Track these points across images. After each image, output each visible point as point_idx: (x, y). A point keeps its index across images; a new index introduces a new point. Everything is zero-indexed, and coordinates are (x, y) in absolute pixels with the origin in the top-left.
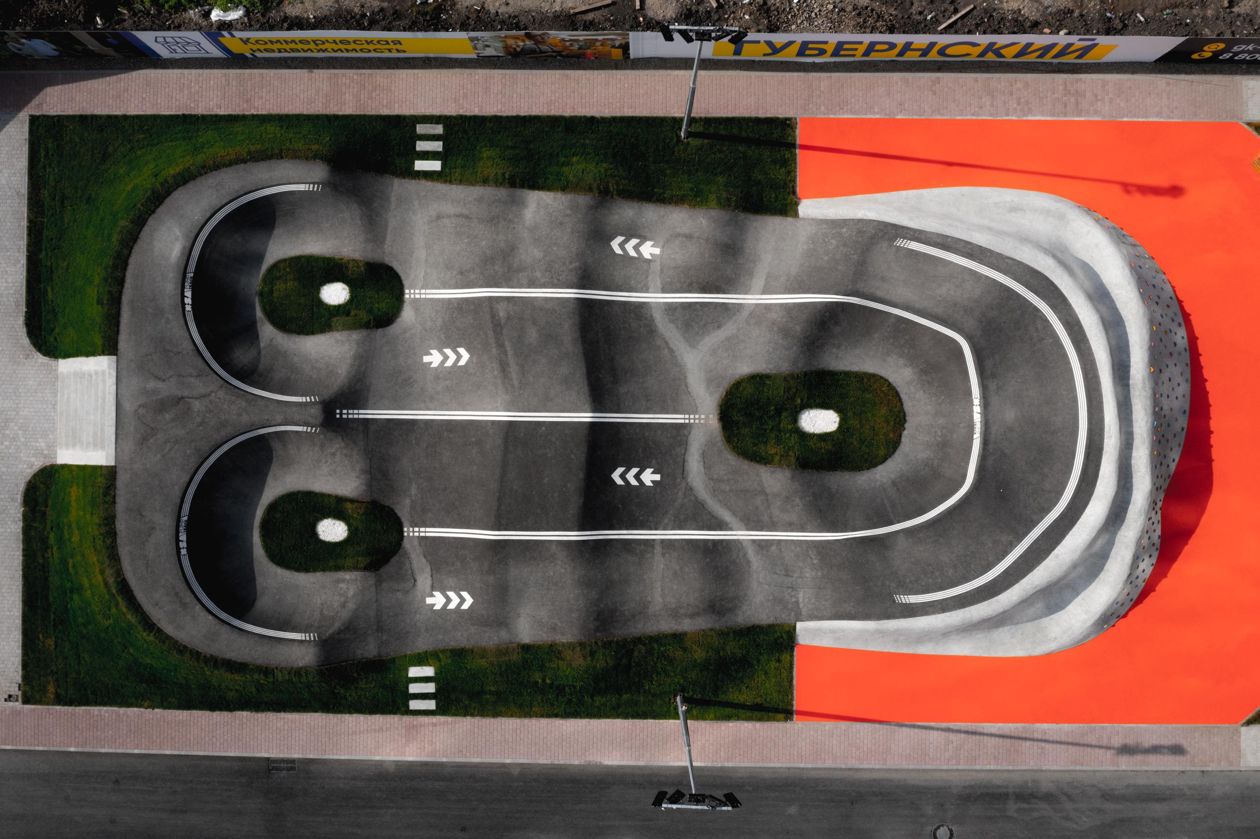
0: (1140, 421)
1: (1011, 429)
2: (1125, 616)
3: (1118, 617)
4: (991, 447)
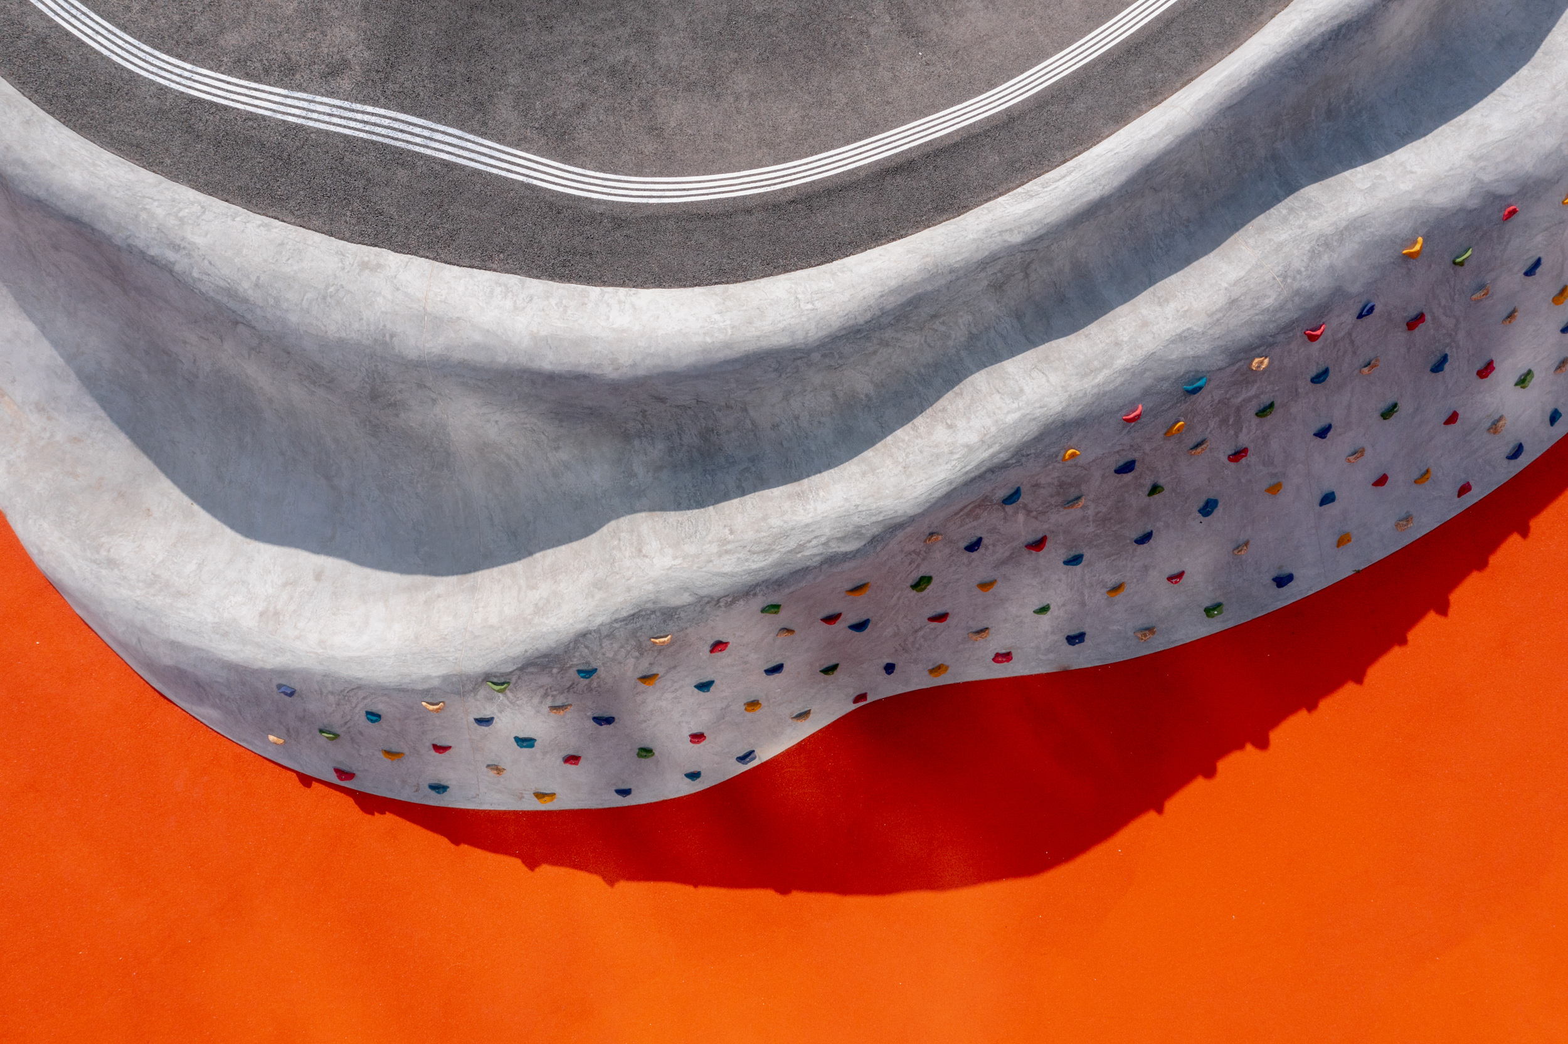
0: (1170, 308)
2: (370, 804)
3: (341, 775)
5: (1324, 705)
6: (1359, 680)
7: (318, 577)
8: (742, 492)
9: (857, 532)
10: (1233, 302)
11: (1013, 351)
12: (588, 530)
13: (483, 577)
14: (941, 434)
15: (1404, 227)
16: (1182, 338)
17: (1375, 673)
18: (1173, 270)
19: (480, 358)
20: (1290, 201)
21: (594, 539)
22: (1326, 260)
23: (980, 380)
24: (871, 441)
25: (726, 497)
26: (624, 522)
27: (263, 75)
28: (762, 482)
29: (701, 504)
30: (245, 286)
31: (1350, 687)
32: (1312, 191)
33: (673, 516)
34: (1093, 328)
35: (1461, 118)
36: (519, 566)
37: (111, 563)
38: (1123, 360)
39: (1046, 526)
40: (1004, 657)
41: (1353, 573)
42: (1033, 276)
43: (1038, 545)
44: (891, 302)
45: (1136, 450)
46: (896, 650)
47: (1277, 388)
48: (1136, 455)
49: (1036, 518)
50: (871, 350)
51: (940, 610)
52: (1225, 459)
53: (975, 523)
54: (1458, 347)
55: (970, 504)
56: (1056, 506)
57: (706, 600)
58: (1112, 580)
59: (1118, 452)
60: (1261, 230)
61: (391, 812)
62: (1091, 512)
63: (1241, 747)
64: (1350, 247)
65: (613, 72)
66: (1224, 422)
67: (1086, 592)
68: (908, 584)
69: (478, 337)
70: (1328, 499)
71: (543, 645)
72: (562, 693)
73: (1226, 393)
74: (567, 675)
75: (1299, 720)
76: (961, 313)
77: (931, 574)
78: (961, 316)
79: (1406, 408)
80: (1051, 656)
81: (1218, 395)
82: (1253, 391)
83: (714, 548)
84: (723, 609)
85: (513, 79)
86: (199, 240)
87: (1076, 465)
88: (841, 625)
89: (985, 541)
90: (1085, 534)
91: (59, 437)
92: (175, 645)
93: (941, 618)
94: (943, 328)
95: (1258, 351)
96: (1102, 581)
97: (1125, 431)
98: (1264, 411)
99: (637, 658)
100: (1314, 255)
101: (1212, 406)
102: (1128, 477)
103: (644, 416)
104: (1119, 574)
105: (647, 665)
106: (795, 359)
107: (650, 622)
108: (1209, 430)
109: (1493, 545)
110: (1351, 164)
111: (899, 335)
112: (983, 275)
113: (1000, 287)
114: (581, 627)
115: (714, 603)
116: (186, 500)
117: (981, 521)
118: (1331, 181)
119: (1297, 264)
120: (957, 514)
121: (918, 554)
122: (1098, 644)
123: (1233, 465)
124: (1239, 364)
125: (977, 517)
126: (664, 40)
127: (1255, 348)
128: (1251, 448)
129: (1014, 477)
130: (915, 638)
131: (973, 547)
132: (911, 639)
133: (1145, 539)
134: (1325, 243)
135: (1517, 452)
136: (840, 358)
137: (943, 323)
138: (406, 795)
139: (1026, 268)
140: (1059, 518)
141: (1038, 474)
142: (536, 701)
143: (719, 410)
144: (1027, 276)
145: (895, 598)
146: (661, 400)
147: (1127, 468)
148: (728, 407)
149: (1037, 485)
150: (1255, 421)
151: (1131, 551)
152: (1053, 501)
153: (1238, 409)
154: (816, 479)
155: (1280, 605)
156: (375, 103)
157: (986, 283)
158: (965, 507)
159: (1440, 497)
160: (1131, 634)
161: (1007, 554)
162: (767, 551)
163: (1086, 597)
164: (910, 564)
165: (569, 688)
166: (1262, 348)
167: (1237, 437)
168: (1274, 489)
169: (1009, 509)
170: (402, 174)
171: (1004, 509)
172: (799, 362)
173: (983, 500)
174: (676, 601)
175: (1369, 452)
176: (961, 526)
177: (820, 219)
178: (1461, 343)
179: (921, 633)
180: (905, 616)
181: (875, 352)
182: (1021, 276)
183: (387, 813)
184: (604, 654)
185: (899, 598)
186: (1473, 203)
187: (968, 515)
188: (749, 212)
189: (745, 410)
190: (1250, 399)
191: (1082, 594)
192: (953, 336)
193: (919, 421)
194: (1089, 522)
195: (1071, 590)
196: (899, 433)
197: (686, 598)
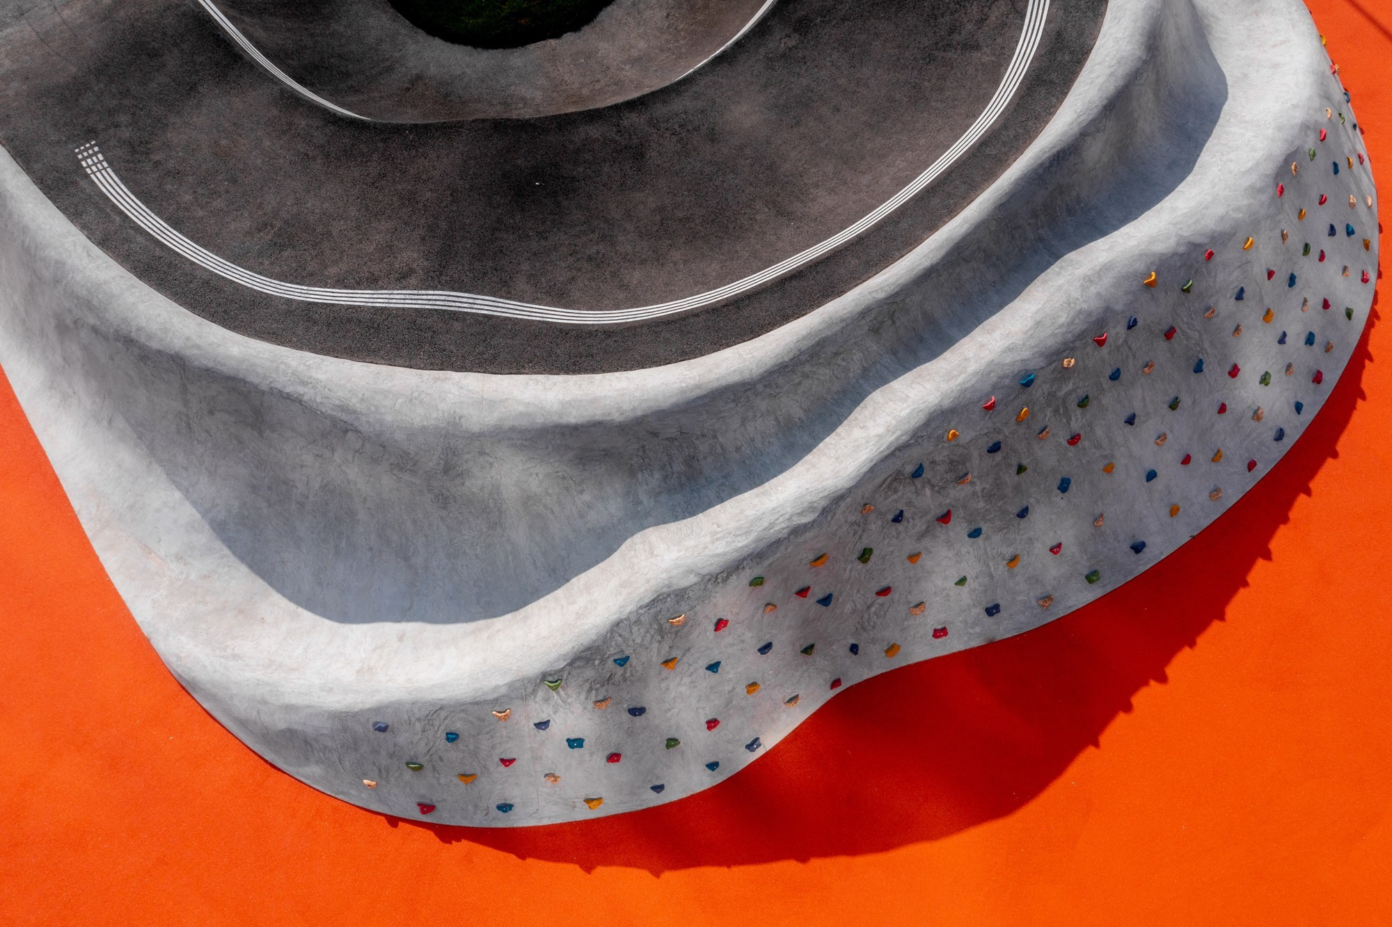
0: (997, 334)
1: (713, 136)
2: (448, 834)
3: (427, 808)
4: (632, 119)
5: (1201, 641)
6: (1221, 617)
7: (401, 639)
8: (722, 500)
9: (811, 508)
10: (1038, 323)
11: (896, 376)
12: (610, 551)
13: (532, 608)
14: (857, 433)
15: (1140, 266)
16: (1009, 349)
17: (1231, 610)
18: (992, 313)
19: (524, 423)
20: (1058, 263)
21: (616, 556)
22: (1093, 290)
23: (877, 396)
24: (808, 449)
25: (710, 505)
26: (638, 537)
27: (358, 285)
28: (735, 491)
29: (693, 514)
30: (354, 402)
31: (1216, 626)
32: (1072, 256)
33: (673, 526)
34: (947, 354)
35: (1158, 206)
36: (559, 592)
37: (236, 657)
38: (972, 367)
39: (948, 501)
40: (940, 633)
41: (1190, 538)
42: (898, 323)
43: (945, 518)
44: (805, 345)
45: (998, 433)
46: (857, 629)
47: (1087, 384)
48: (1000, 438)
49: (939, 493)
50: (797, 381)
51: (884, 584)
52: (1065, 443)
53: (895, 496)
54: (1207, 354)
55: (888, 477)
56: (952, 482)
57: (708, 577)
58: (1008, 552)
59: (986, 434)
60: (1045, 282)
61: (466, 839)
62: (978, 488)
63: (1146, 683)
64: (1107, 281)
65: (590, 259)
66: (1056, 411)
67: (991, 564)
68: (856, 556)
69: (521, 408)
70: (1151, 476)
71: (586, 640)
72: (603, 686)
73: (1052, 387)
74: (607, 666)
75: (1185, 655)
76: (854, 351)
77: (871, 546)
78: (855, 354)
79: (1186, 401)
80: (978, 629)
81: (1046, 388)
82: (1070, 386)
83: (708, 539)
84: (721, 585)
85: (525, 267)
86: (322, 377)
87: (958, 445)
88: (811, 600)
89: (906, 514)
90: (978, 509)
91: (193, 576)
92: (289, 708)
93: (885, 592)
94: (844, 364)
95: (1065, 354)
96: (1001, 553)
97: (987, 418)
98: (1083, 403)
99: (660, 642)
100: (1084, 289)
101: (1044, 398)
102: (998, 456)
103: (644, 452)
104: (1012, 547)
105: (667, 649)
106: (746, 391)
107: (667, 605)
108: (1047, 418)
109: (1289, 504)
110: (1093, 239)
111: (814, 369)
112: (863, 322)
113: (877, 331)
114: (614, 618)
115: (714, 579)
116: (292, 606)
117: (899, 494)
118: (1083, 249)
119: (1076, 294)
120: (881, 486)
121: (859, 525)
122: (1011, 615)
123: (1072, 448)
124: (1054, 365)
125: (896, 491)
126: (621, 238)
127: (1062, 352)
128: (1082, 433)
129: (916, 453)
130: (869, 615)
131: (898, 518)
132: (866, 616)
133: (1023, 513)
134: (1089, 280)
135: (1280, 435)
136: (777, 387)
137: (843, 359)
138: (478, 821)
139: (892, 316)
140: (957, 493)
141: (933, 453)
142: (583, 696)
143: (697, 439)
144: (894, 322)
145: (848, 571)
146: (655, 434)
147: (995, 448)
148: (703, 436)
149: (933, 462)
150: (1079, 411)
151: (1016, 525)
152: (948, 476)
153: (1064, 401)
154: (774, 481)
155: (1142, 569)
156: (435, 288)
157: (866, 328)
158: (886, 480)
159: (1235, 472)
160: (1034, 603)
161: (924, 527)
162: (748, 533)
163: (992, 569)
164: (854, 535)
165: (608, 680)
166: (1067, 352)
167: (1070, 424)
168: (1109, 469)
169: (918, 482)
170: (457, 326)
171: (914, 482)
172: (748, 392)
173: (897, 474)
174: (684, 583)
175: (1169, 436)
176: (886, 499)
177: (746, 313)
178: (1209, 351)
179: (873, 609)
180: (858, 591)
181: (800, 383)
182: (889, 322)
183: (463, 840)
184: (634, 641)
185: (851, 571)
186: (1182, 249)
187: (889, 487)
188: (697, 315)
189: (715, 437)
190: (1069, 393)
191: (988, 566)
192: (852, 370)
193: (840, 430)
194: (978, 497)
195: (979, 562)
196: (827, 440)
197: (693, 579)
